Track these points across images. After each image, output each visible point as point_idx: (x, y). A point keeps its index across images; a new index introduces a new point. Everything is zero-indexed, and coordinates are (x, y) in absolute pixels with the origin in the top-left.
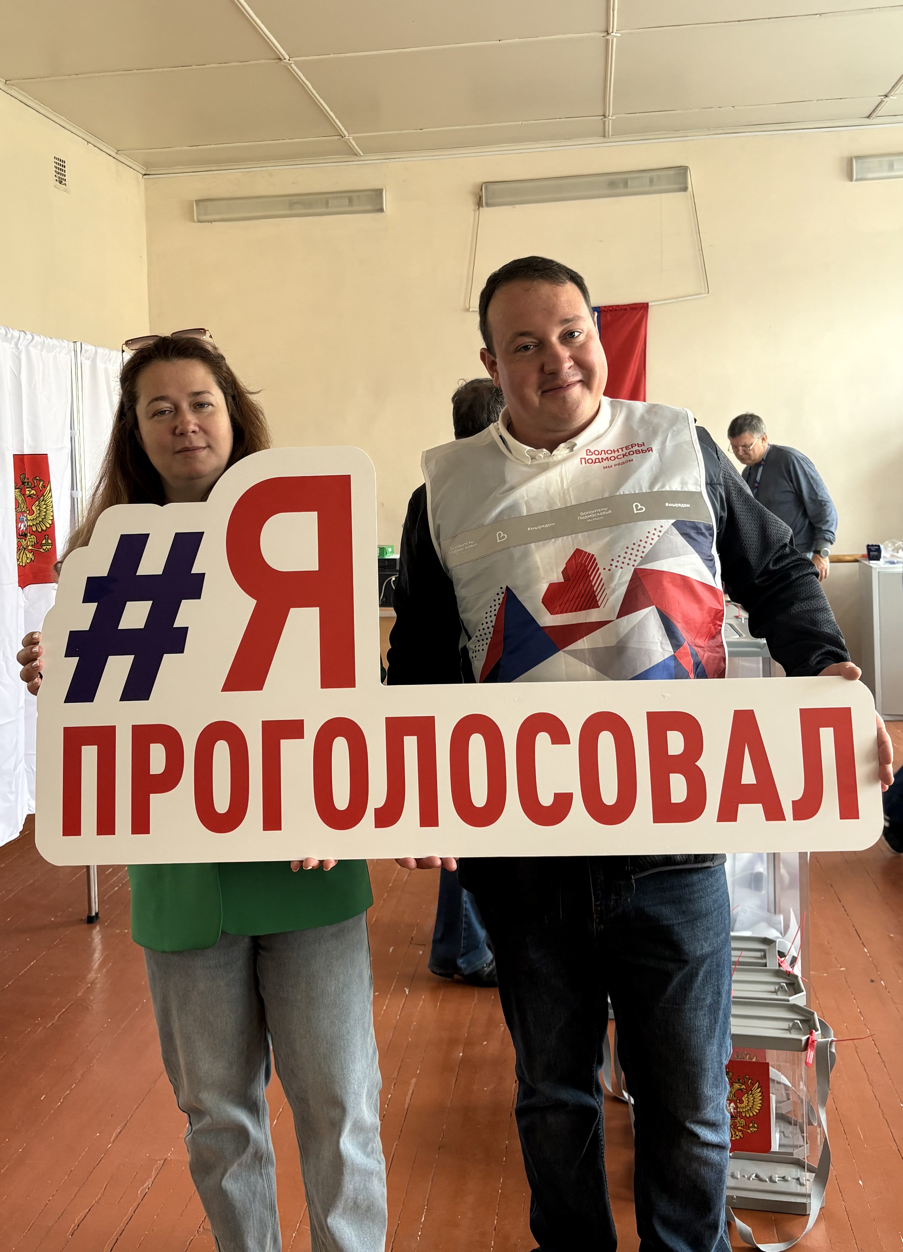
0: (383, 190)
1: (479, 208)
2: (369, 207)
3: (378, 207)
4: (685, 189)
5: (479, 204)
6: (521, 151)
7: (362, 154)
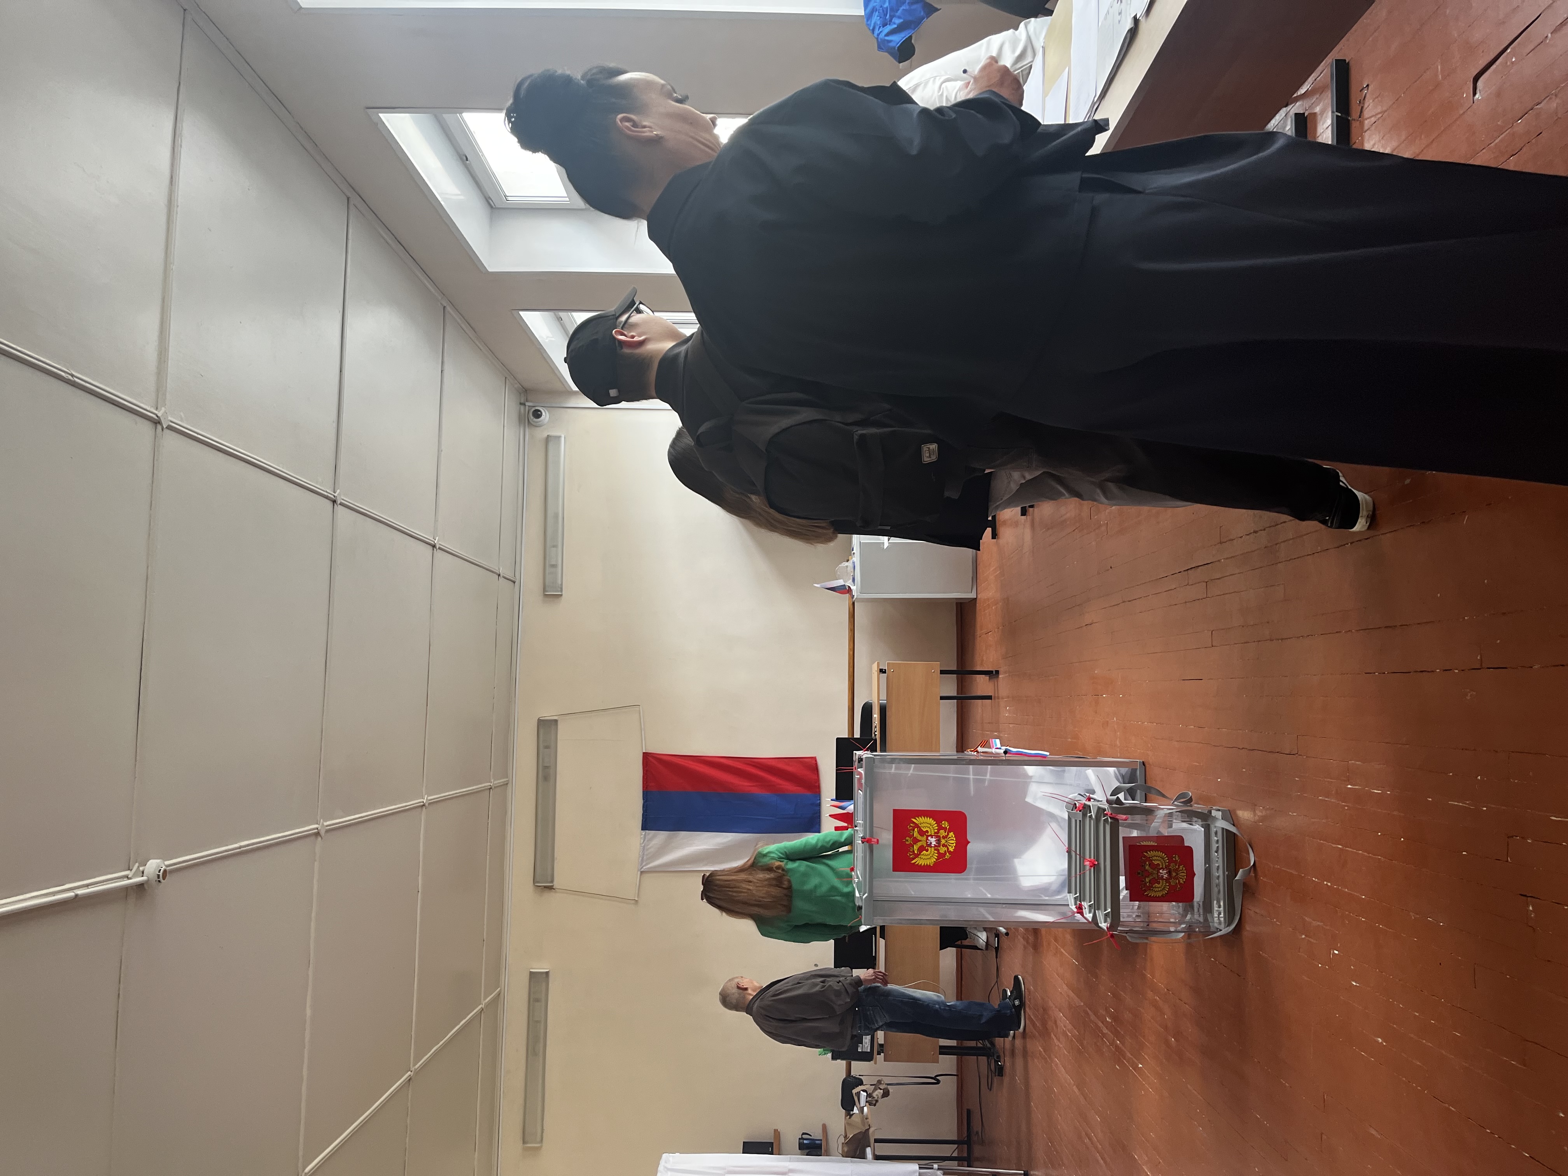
0: (531, 972)
1: (554, 889)
2: (544, 984)
3: (544, 976)
4: (556, 721)
5: (551, 888)
6: (512, 850)
7: (499, 989)
